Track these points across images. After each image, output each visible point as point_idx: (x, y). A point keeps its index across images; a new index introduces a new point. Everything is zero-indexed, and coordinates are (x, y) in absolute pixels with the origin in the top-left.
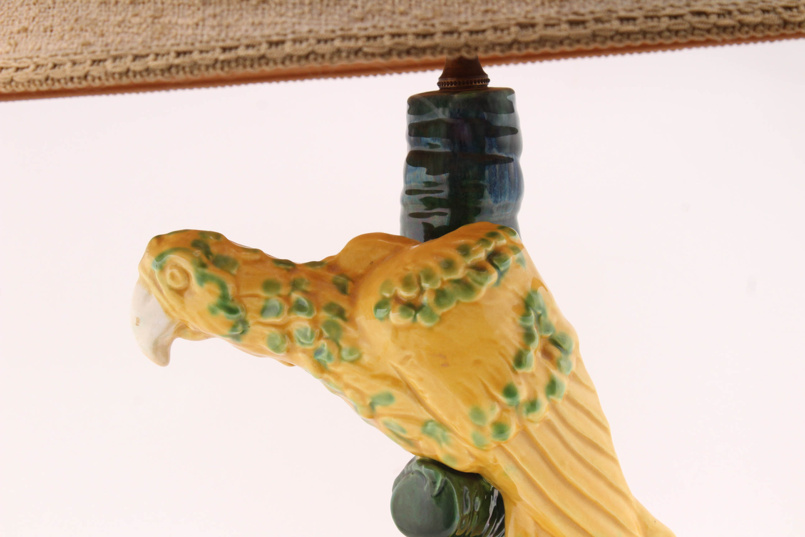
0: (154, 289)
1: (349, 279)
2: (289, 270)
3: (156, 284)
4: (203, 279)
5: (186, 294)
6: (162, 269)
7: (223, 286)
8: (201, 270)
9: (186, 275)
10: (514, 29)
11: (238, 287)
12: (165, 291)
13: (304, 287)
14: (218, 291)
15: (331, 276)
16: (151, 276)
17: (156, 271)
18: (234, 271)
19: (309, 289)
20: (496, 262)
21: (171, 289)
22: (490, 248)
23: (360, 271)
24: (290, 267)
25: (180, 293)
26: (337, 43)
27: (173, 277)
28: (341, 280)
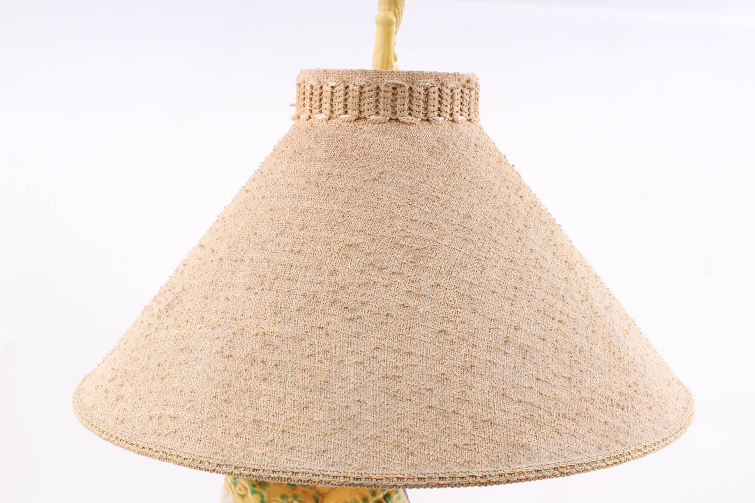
0: (231, 493)
1: (320, 495)
2: (293, 489)
3: (232, 490)
4: (253, 492)
5: (246, 497)
6: (235, 484)
7: (262, 496)
8: (253, 488)
9: (246, 489)
10: (395, 479)
11: (269, 496)
12: (236, 494)
13: (299, 498)
14: (260, 498)
15: (312, 492)
16: (230, 486)
17: (233, 486)
18: (268, 489)
19: (301, 499)
20: (387, 499)
21: (239, 494)
22: (385, 493)
23: (326, 491)
24: (294, 487)
25: (243, 496)
26: (321, 477)
27: (240, 489)
28: (317, 495)
